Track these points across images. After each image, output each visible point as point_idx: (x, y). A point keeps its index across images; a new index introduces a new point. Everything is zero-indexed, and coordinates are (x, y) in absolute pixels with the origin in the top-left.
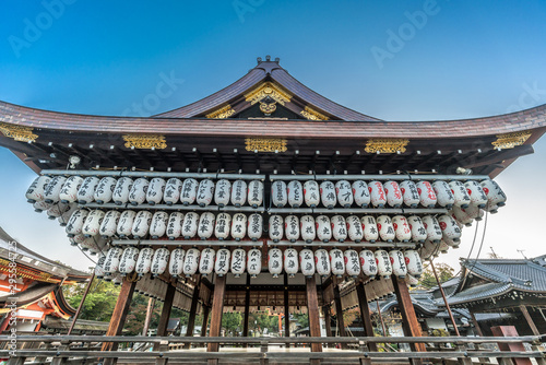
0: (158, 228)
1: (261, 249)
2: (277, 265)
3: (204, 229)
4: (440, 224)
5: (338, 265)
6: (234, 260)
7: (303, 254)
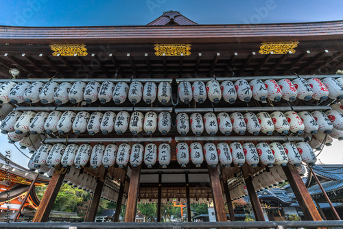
0: (80, 124)
1: (170, 144)
2: (185, 156)
3: (119, 123)
4: (329, 117)
5: (239, 155)
6: (147, 152)
7: (207, 147)
